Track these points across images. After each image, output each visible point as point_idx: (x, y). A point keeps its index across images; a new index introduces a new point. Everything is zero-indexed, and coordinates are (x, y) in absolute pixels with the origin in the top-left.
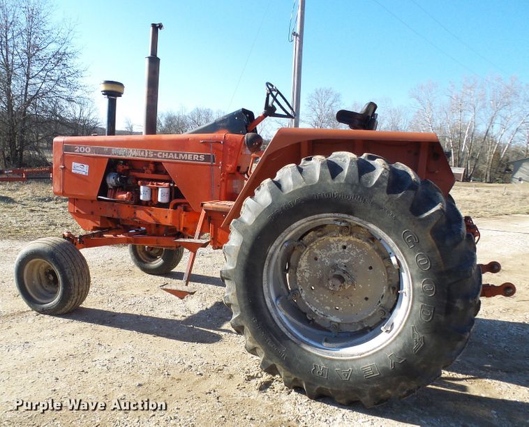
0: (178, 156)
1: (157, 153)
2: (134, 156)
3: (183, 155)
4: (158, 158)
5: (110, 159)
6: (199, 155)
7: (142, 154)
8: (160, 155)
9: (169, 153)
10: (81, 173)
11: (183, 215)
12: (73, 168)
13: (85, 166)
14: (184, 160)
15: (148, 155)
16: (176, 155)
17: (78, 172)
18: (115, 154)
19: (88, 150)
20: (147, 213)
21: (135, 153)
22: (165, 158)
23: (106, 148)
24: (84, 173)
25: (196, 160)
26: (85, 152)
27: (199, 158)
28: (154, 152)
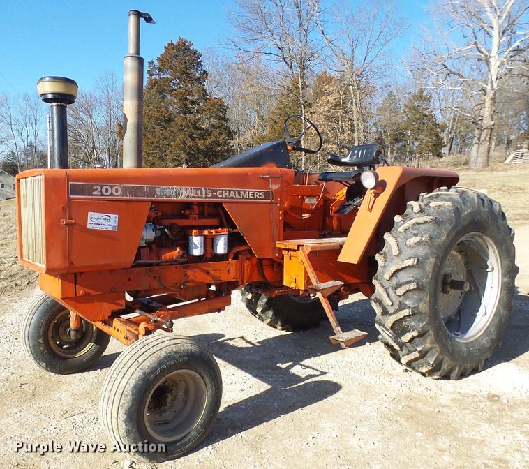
0: (239, 195)
1: (216, 191)
2: (188, 197)
3: (245, 192)
4: (218, 198)
5: (153, 202)
6: (260, 192)
7: (199, 193)
8: (221, 194)
9: (230, 191)
10: (104, 228)
11: (246, 264)
12: (89, 221)
13: (113, 216)
14: (246, 198)
15: (206, 194)
16: (237, 192)
17: (98, 227)
18: (161, 196)
19: (117, 191)
20: (203, 271)
21: (190, 193)
22: (226, 197)
23: (147, 187)
24: (110, 229)
25: (257, 198)
26: (112, 194)
27: (260, 196)
28: (213, 191)
